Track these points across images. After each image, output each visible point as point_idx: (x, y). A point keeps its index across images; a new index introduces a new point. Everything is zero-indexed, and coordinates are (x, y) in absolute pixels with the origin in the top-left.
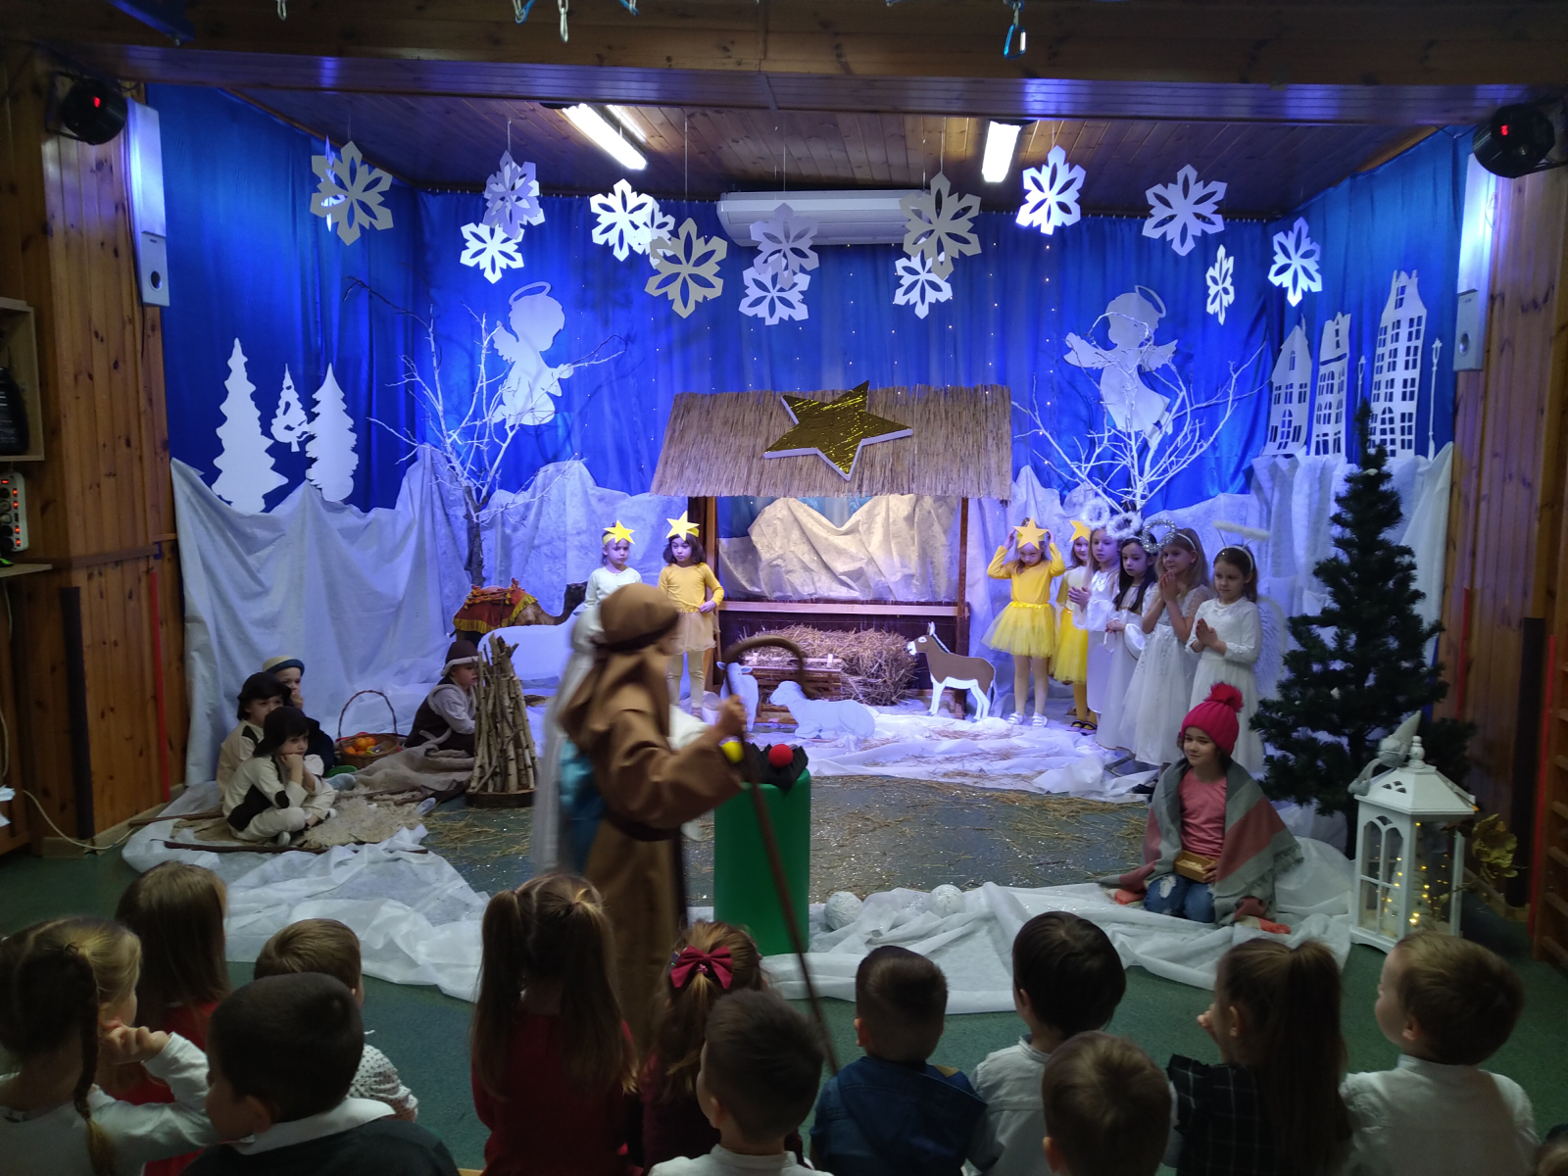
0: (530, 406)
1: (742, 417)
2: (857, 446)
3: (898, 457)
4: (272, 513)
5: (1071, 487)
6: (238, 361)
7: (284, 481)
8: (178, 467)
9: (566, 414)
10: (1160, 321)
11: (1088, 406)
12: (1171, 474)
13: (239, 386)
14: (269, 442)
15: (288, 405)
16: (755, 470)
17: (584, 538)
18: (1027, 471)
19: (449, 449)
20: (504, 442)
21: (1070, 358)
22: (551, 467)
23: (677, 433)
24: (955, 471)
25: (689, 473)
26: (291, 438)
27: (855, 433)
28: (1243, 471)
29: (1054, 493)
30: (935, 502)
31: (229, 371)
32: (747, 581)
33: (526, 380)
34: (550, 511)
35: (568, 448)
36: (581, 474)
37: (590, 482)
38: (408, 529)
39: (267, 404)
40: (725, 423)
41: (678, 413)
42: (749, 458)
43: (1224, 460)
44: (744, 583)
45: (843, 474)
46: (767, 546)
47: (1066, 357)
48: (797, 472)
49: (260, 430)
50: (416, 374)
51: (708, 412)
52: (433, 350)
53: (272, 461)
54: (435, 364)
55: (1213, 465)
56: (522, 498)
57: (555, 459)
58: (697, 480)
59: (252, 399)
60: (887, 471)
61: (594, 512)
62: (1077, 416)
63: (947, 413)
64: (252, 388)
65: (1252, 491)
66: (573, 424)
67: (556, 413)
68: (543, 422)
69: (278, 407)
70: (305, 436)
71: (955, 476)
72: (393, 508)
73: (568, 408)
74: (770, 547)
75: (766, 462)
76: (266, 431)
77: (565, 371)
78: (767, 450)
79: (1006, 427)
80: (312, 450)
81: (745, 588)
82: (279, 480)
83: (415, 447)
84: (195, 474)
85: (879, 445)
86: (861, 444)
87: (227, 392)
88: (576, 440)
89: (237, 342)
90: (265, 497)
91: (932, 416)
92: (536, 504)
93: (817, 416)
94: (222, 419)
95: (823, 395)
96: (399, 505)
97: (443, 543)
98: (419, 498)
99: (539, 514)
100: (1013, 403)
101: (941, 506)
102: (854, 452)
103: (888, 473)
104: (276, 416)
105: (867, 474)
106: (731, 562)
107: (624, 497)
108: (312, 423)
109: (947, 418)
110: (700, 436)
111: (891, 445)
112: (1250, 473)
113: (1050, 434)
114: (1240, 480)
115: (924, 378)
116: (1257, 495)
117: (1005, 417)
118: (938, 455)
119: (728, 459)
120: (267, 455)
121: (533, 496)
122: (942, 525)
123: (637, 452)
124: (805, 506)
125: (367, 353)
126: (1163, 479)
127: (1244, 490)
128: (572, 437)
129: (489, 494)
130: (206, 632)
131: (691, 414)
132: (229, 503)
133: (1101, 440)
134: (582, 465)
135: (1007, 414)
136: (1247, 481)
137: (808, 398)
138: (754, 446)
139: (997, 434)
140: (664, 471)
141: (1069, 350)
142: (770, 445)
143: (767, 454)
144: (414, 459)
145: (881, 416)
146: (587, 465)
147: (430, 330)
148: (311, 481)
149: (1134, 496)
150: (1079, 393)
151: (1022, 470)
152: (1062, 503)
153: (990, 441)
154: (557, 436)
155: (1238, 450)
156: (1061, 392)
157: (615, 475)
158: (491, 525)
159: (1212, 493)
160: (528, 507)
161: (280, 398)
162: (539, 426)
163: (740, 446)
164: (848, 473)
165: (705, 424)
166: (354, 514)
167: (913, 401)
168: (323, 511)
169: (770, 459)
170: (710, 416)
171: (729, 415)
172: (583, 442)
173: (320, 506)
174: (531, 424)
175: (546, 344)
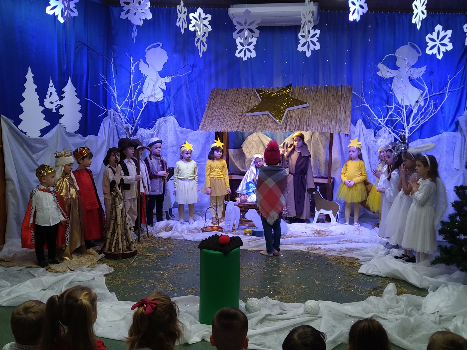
0: (153, 93)
1: (238, 98)
2: (285, 111)
3: (303, 116)
4: (43, 138)
5: (379, 128)
6: (30, 76)
7: (49, 124)
8: (3, 118)
9: (168, 97)
10: (419, 57)
11: (387, 94)
12: (421, 123)
13: (30, 86)
14: (43, 108)
15: (51, 93)
16: (242, 121)
17: (175, 148)
18: (360, 122)
20: (141, 109)
21: (379, 73)
22: (161, 119)
23: (211, 105)
24: (326, 121)
25: (215, 122)
26: (53, 107)
27: (285, 105)
28: (455, 122)
29: (371, 131)
30: (319, 134)
31: (26, 80)
32: (241, 167)
33: (152, 83)
34: (162, 137)
35: (169, 111)
36: (174, 122)
37: (177, 125)
38: (103, 144)
39: (42, 93)
40: (231, 101)
41: (212, 97)
42: (240, 115)
43: (447, 117)
44: (239, 168)
45: (278, 122)
46: (249, 153)
47: (377, 73)
48: (259, 122)
49: (39, 104)
50: (106, 81)
52: (113, 71)
53: (44, 116)
54: (114, 77)
55: (441, 119)
56: (150, 131)
57: (164, 116)
58: (218, 125)
59: (36, 91)
60: (297, 121)
61: (178, 138)
62: (382, 98)
63: (324, 97)
64: (36, 87)
65: (458, 131)
66: (171, 101)
67: (164, 96)
68: (159, 101)
69: (47, 94)
70: (58, 106)
71: (326, 124)
72: (97, 135)
73: (169, 95)
74: (250, 153)
75: (247, 118)
76: (42, 103)
77: (168, 80)
78: (248, 113)
79: (349, 103)
80: (61, 111)
81: (240, 170)
82: (47, 124)
83: (105, 110)
84: (11, 122)
85: (295, 111)
86: (287, 110)
87: (25, 88)
88: (172, 108)
89: (29, 68)
90: (41, 131)
91: (318, 98)
93: (269, 98)
94: (23, 99)
95: (273, 89)
96: (99, 134)
98: (108, 131)
100: (353, 92)
101: (322, 136)
102: (283, 113)
104: (46, 98)
105: (289, 122)
106: (234, 159)
107: (191, 132)
108: (61, 101)
109: (324, 99)
110: (220, 106)
111: (300, 110)
112: (457, 123)
113: (369, 106)
114: (453, 126)
115: (316, 82)
116: (460, 132)
117: (349, 99)
118: (319, 115)
119: (231, 116)
120: (42, 113)
121: (154, 131)
122: (323, 145)
123: (196, 113)
124: (265, 136)
125: (86, 72)
126: (418, 126)
127: (455, 131)
128: (170, 107)
129: (136, 130)
130: (14, 185)
131: (218, 97)
132: (25, 133)
133: (391, 109)
134: (174, 118)
135: (350, 98)
136: (457, 127)
137: (266, 91)
138: (243, 110)
139: (345, 106)
140: (205, 121)
141: (379, 70)
142: (249, 110)
144: (106, 115)
145: (296, 98)
146: (176, 118)
147: (112, 63)
148: (61, 124)
149: (405, 133)
150: (382, 88)
151: (358, 121)
152: (375, 136)
153: (342, 108)
154: (164, 106)
155: (453, 113)
156: (375, 87)
157: (188, 123)
159: (441, 132)
161: (48, 90)
162: (157, 102)
163: (237, 111)
164: (281, 122)
165: (223, 102)
166: (79, 137)
167: (311, 91)
168: (66, 136)
169: (249, 116)
170: (225, 98)
171: (233, 97)
172: (175, 110)
173: (64, 134)
174: (154, 101)
175: (160, 68)
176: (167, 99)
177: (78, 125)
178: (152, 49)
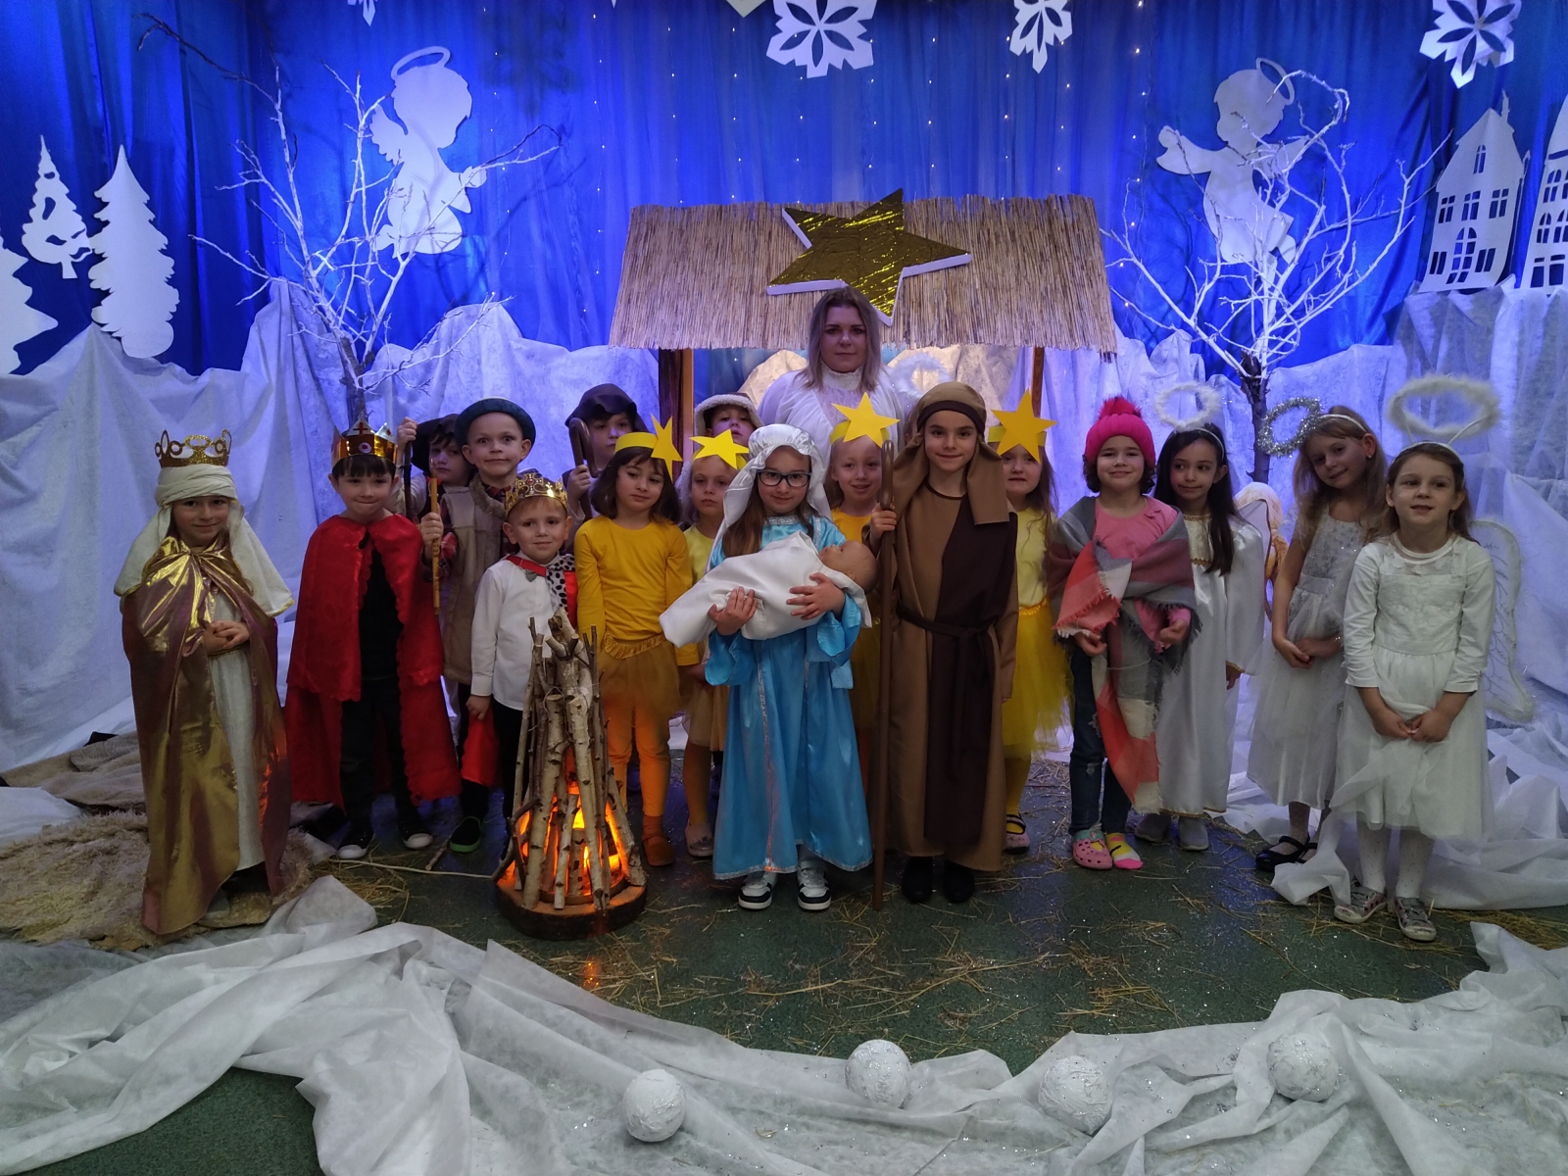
0: (427, 224)
1: (729, 238)
2: (898, 278)
3: (955, 293)
7: (52, 323)
9: (477, 238)
10: (1287, 108)
11: (1187, 227)
12: (1308, 318)
14: (20, 259)
16: (755, 312)
19: (316, 285)
20: (394, 276)
21: (1164, 161)
22: (459, 313)
23: (640, 261)
25: (662, 315)
27: (894, 259)
28: (1386, 312)
30: (988, 357)
33: (420, 190)
34: (460, 372)
35: (482, 286)
36: (501, 321)
37: (515, 332)
38: (261, 399)
40: (707, 245)
41: (640, 233)
42: (745, 293)
43: (1361, 300)
47: (1160, 160)
50: (260, 173)
51: (682, 232)
52: (284, 138)
53: (27, 291)
54: (288, 160)
55: (1344, 305)
56: (421, 355)
57: (465, 300)
58: (675, 326)
60: (941, 312)
61: (520, 374)
62: (1170, 241)
63: (1013, 234)
65: (1397, 340)
66: (487, 253)
67: (463, 236)
68: (446, 250)
70: (85, 255)
72: (239, 368)
73: (481, 229)
75: (772, 301)
77: (476, 176)
78: (771, 284)
79: (1097, 253)
80: (99, 278)
82: (42, 323)
83: (265, 280)
85: (927, 275)
86: (902, 275)
88: (493, 275)
90: (20, 348)
91: (993, 237)
92: (440, 363)
93: (838, 236)
95: (840, 208)
96: (246, 366)
97: (312, 418)
98: (275, 353)
99: (444, 377)
101: (996, 362)
102: (895, 284)
103: (943, 314)
105: (914, 315)
107: (561, 353)
109: (1014, 240)
110: (672, 265)
111: (942, 276)
112: (1392, 318)
113: (1144, 264)
114: (1380, 327)
115: (972, 186)
117: (1093, 240)
118: (1008, 290)
119: (716, 295)
120: (18, 281)
121: (436, 352)
122: (997, 389)
123: (577, 290)
125: (184, 139)
127: (1385, 340)
128: (487, 270)
129: (375, 350)
131: (659, 233)
133: (1212, 271)
134: (501, 307)
137: (819, 212)
138: (751, 279)
139: (1086, 262)
140: (627, 314)
141: (1164, 150)
142: (776, 278)
143: (772, 289)
144: (264, 299)
145: (925, 236)
146: (510, 309)
147: (278, 107)
148: (100, 325)
150: (1175, 209)
153: (1078, 273)
154: (466, 268)
156: (1151, 208)
157: (548, 322)
158: (380, 392)
159: (1344, 346)
160: (428, 367)
162: (440, 254)
163: (731, 277)
164: (888, 315)
165: (678, 248)
166: (176, 376)
167: (965, 216)
168: (126, 374)
169: (776, 296)
170: (684, 236)
171: (712, 234)
172: (502, 277)
173: (118, 363)
174: (429, 251)
175: (447, 139)
176: (475, 246)
177: (169, 331)
178: (415, 71)
